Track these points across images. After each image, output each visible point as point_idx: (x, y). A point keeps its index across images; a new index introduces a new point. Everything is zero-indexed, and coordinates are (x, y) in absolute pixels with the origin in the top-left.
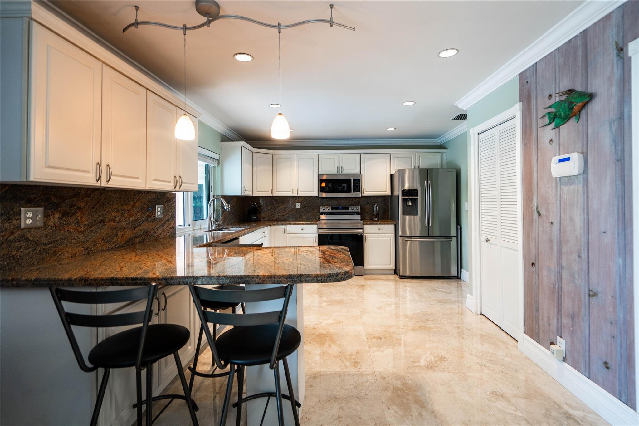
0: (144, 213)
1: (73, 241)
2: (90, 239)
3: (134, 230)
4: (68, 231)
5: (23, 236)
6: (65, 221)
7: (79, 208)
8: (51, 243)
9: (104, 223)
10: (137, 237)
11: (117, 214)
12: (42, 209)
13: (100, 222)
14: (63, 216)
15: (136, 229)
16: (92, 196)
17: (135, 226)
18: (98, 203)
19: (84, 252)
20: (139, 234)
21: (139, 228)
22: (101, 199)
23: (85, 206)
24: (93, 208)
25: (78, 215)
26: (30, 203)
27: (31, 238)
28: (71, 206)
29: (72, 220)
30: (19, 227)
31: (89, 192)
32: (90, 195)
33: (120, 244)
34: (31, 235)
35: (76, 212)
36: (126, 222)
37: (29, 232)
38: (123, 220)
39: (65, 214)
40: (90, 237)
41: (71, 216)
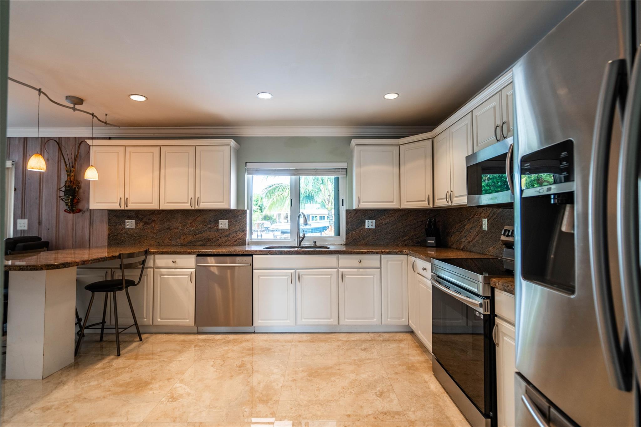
0: (205, 225)
1: (150, 237)
2: (160, 237)
3: (195, 236)
4: (147, 232)
5: (126, 232)
6: (146, 227)
7: (154, 221)
8: (138, 237)
9: (170, 229)
10: (198, 241)
11: (180, 225)
12: (134, 220)
13: (167, 229)
14: (144, 224)
15: (197, 236)
16: (162, 214)
17: (196, 233)
18: (166, 218)
19: (156, 244)
20: (200, 239)
21: (200, 235)
22: (168, 216)
23: (157, 220)
24: (162, 221)
25: (153, 224)
26: (129, 218)
27: (129, 233)
28: (149, 219)
29: (149, 226)
30: (124, 228)
31: (160, 212)
32: (161, 214)
33: (182, 243)
34: (129, 232)
35: (151, 223)
36: (188, 230)
37: (129, 230)
38: (185, 229)
39: (146, 223)
40: (160, 236)
41: (149, 225)
